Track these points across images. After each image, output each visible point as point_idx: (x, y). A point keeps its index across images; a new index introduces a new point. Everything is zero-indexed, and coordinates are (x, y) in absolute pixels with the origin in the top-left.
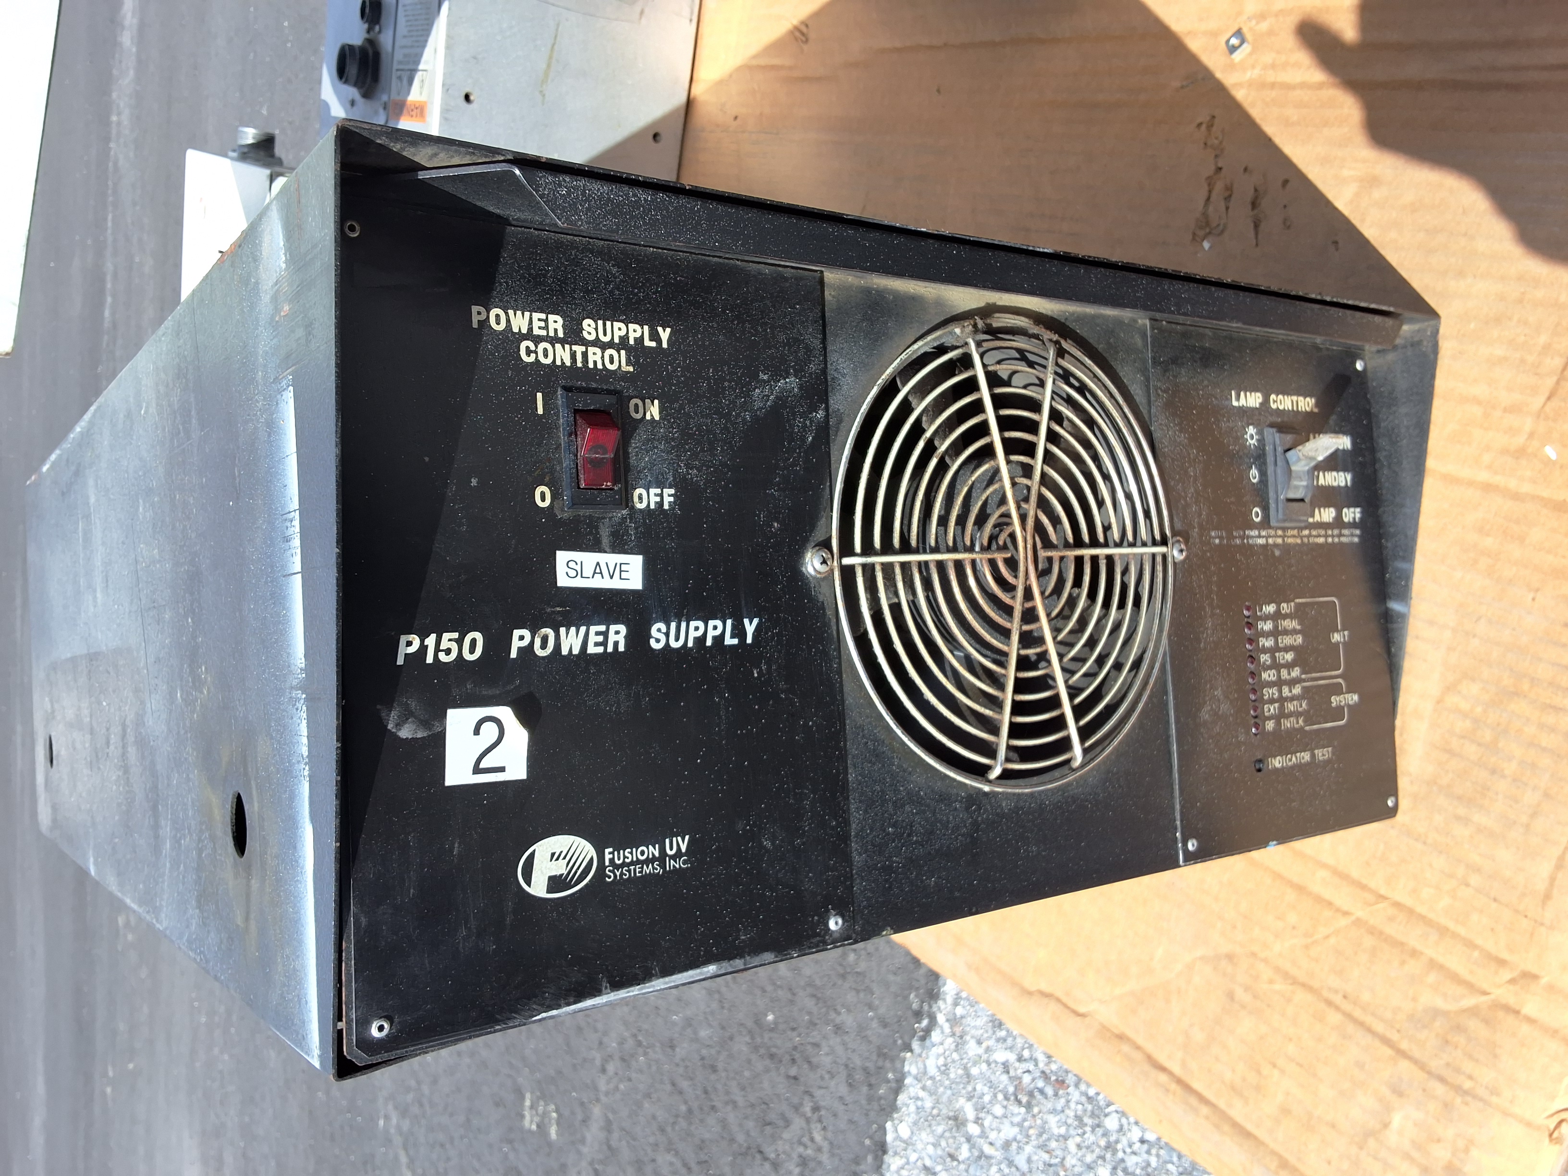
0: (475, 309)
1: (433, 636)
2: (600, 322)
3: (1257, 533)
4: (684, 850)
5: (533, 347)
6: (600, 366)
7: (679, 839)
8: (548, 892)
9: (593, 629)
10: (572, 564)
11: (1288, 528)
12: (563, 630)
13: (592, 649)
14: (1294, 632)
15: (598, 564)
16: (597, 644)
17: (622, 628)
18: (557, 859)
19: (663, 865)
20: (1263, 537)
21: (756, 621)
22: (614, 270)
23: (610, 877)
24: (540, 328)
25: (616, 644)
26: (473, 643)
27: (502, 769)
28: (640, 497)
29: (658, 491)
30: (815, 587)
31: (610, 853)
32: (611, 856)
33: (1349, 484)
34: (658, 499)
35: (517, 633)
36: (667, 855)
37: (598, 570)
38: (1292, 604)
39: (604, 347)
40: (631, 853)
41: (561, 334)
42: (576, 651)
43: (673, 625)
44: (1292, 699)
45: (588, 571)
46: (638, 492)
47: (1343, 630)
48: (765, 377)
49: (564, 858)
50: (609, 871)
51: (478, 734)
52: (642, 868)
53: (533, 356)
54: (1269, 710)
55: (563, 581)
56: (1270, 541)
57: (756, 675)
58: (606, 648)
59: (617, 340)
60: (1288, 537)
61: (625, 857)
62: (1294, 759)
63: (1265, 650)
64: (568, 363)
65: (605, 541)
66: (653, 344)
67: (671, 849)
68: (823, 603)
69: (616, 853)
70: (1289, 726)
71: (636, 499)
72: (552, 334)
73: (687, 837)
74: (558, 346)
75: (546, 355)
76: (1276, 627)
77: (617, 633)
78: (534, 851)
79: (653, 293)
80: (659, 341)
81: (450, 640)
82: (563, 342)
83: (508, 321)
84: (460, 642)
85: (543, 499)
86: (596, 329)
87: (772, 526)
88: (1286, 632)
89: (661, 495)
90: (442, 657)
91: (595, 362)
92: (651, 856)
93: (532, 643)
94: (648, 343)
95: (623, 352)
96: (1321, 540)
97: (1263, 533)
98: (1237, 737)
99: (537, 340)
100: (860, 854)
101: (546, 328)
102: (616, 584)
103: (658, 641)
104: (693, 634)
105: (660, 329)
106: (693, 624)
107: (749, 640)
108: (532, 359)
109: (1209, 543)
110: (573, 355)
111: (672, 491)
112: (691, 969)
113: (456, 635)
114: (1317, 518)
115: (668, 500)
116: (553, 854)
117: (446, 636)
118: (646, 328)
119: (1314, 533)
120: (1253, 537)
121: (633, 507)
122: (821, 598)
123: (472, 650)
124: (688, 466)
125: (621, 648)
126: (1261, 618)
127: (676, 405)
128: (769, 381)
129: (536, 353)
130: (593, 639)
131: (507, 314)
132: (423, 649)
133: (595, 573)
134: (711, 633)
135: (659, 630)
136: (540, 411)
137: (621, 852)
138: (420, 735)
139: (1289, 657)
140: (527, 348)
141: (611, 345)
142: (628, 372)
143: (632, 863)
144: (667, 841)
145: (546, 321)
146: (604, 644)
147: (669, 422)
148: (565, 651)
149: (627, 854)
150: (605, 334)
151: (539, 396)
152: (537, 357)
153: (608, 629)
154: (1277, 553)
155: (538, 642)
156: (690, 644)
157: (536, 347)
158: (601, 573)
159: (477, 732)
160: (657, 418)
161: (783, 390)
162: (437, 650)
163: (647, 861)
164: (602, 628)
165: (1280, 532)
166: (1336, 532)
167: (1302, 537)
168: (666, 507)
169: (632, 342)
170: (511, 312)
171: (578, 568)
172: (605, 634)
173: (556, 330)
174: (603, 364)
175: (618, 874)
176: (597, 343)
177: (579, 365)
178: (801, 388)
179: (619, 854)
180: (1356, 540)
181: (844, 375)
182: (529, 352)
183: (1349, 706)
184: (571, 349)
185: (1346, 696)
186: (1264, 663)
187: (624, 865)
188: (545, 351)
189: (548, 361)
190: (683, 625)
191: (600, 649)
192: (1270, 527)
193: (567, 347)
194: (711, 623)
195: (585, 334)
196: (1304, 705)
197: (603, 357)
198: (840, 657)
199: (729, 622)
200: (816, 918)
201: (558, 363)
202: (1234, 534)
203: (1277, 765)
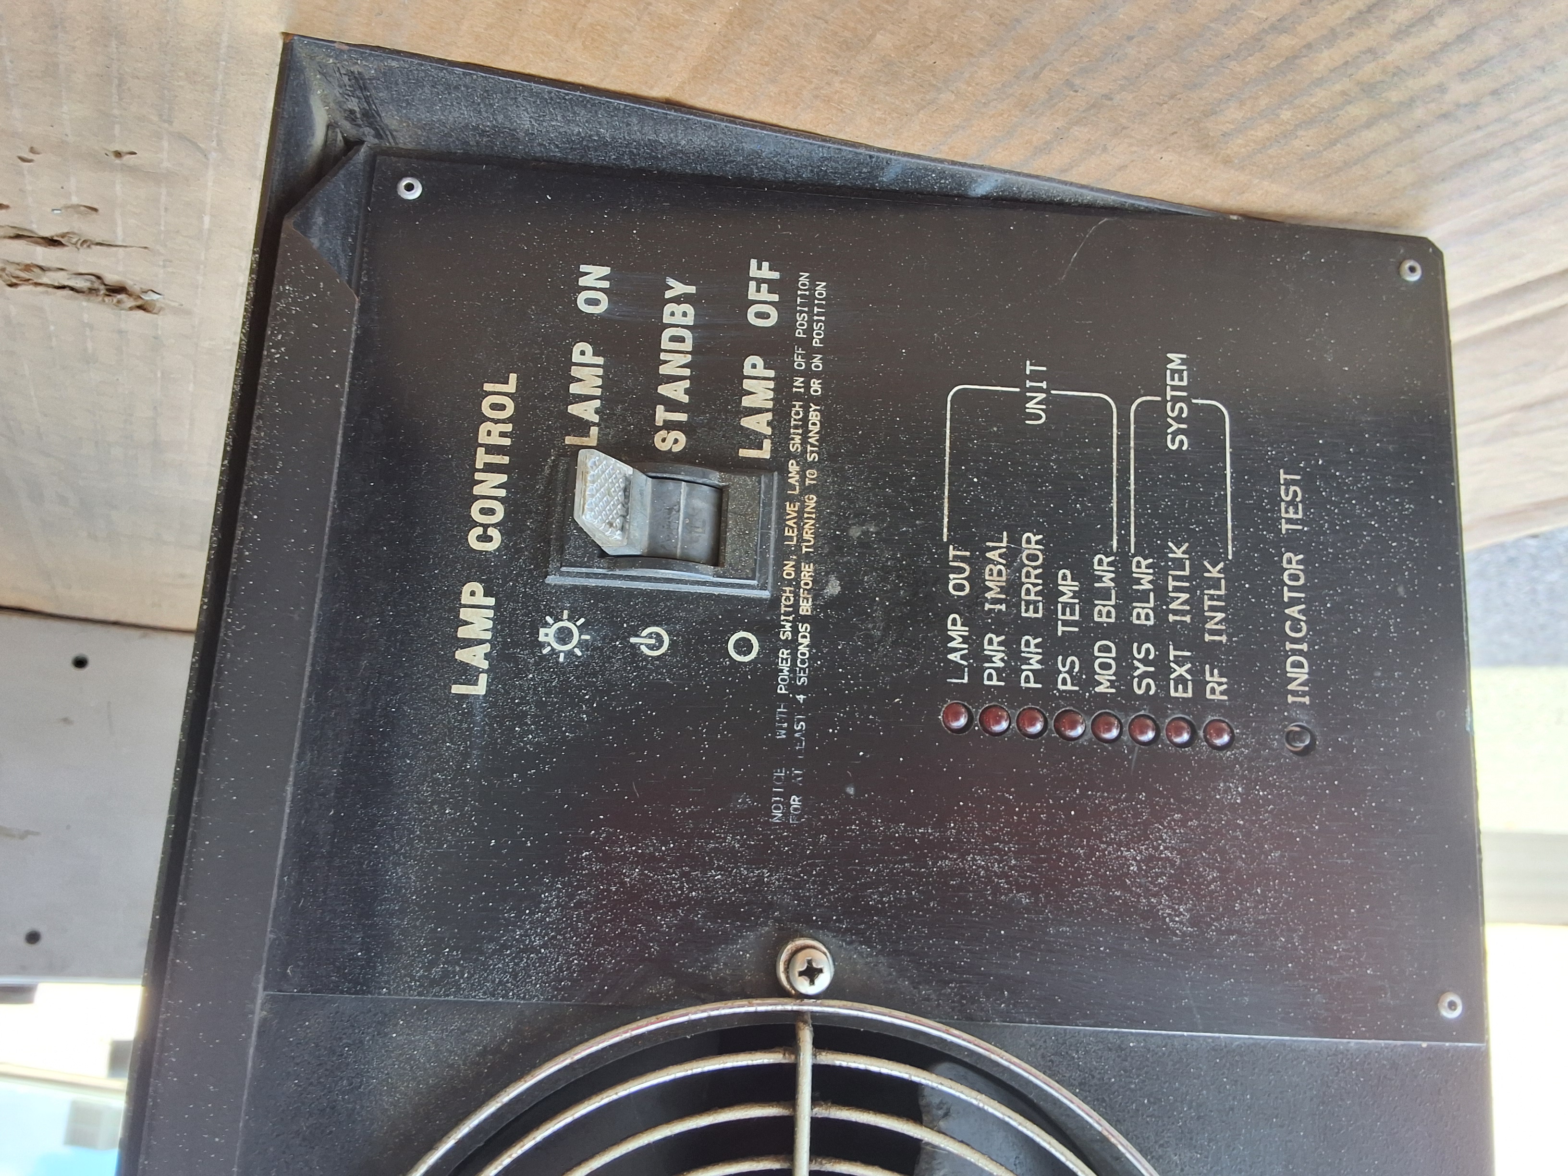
3: (784, 653)
11: (781, 538)
14: (1012, 556)
20: (795, 631)
33: (692, 289)
38: (952, 552)
44: (1161, 591)
47: (1018, 379)
54: (1181, 680)
56: (806, 608)
60: (800, 539)
62: (1293, 611)
63: (1047, 675)
70: (1220, 616)
76: (999, 624)
88: (1012, 588)
96: (814, 417)
97: (786, 634)
98: (1233, 807)
109: (797, 831)
114: (759, 424)
119: (795, 444)
120: (792, 670)
126: (977, 673)
139: (1068, 586)
154: (834, 588)
165: (789, 569)
166: (799, 362)
167: (806, 490)
180: (821, 288)
183: (1193, 390)
185: (1169, 393)
186: (1075, 681)
192: (775, 602)
196: (1179, 554)
202: (782, 735)
203: (1302, 675)
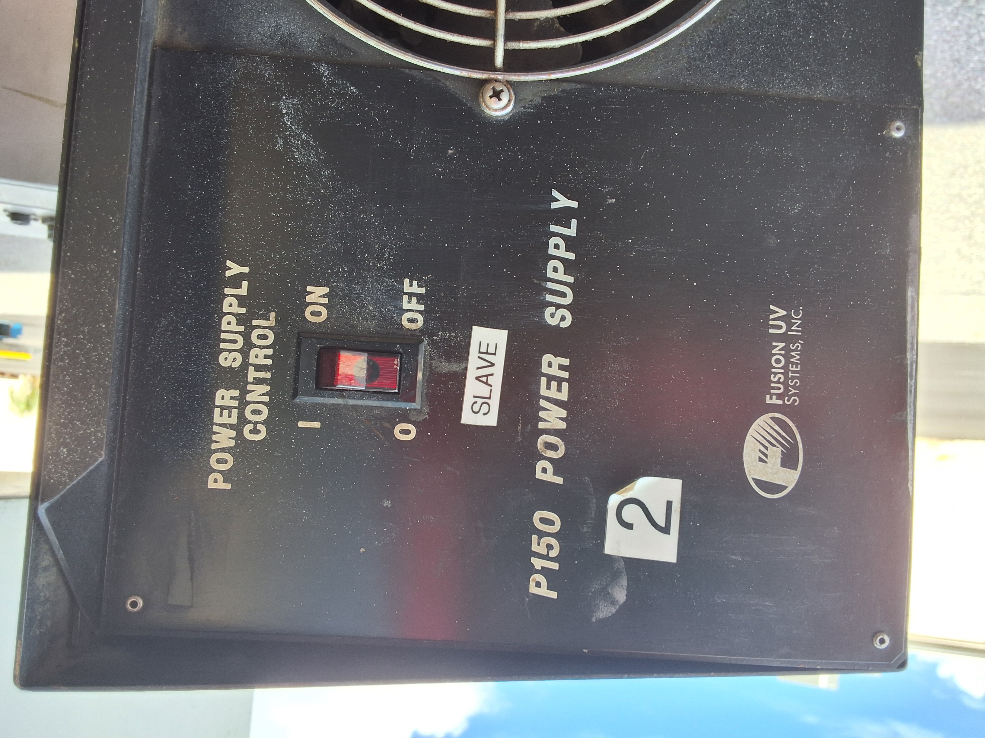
0: (211, 485)
1: (534, 560)
2: (223, 346)
4: (783, 313)
5: (250, 426)
6: (270, 352)
7: (771, 317)
8: (796, 469)
9: (543, 391)
10: (476, 408)
12: (541, 425)
13: (564, 396)
15: (477, 378)
16: (559, 390)
17: (547, 358)
18: (766, 456)
19: (795, 339)
21: (555, 193)
22: (164, 322)
23: (795, 401)
24: (230, 416)
25: (561, 367)
26: (544, 521)
27: (669, 504)
28: (412, 321)
29: (406, 298)
30: (525, 107)
31: (771, 398)
32: (774, 397)
34: (414, 300)
35: (539, 475)
36: (785, 333)
37: (484, 379)
39: (248, 345)
40: (776, 374)
41: (236, 393)
42: (563, 413)
43: (549, 298)
45: (484, 390)
46: (405, 323)
48: (281, 142)
49: (766, 448)
50: (788, 401)
51: (632, 525)
52: (793, 363)
53: (259, 427)
55: (492, 420)
57: (614, 200)
58: (564, 380)
59: (242, 328)
61: (778, 382)
64: (268, 388)
65: (455, 367)
66: (245, 284)
67: (780, 327)
68: (543, 98)
69: (772, 391)
71: (413, 326)
72: (236, 403)
73: (772, 307)
74: (249, 397)
75: (259, 412)
77: (550, 365)
78: (753, 479)
79: (188, 277)
80: (240, 277)
81: (539, 544)
82: (244, 392)
83: (223, 450)
84: (542, 534)
85: (407, 432)
86: (230, 351)
87: (451, 156)
89: (411, 295)
90: (554, 553)
91: (266, 357)
92: (783, 352)
93: (550, 460)
94: (243, 291)
95: (255, 322)
99: (243, 420)
100: (830, 84)
101: (230, 408)
102: (500, 360)
103: (563, 318)
104: (561, 276)
105: (228, 274)
106: (550, 274)
107: (574, 204)
108: (262, 428)
110: (259, 381)
111: (407, 281)
112: (905, 317)
113: (535, 537)
115: (416, 288)
116: (761, 460)
117: (535, 548)
118: (227, 291)
121: (421, 330)
122: (538, 100)
123: (551, 523)
124: (380, 258)
125: (566, 362)
127: (313, 264)
128: (285, 138)
129: (256, 423)
130: (553, 393)
131: (216, 451)
132: (544, 571)
133: (486, 383)
134: (562, 253)
135: (552, 316)
136: (317, 425)
137: (772, 385)
138: (625, 583)
140: (251, 432)
141: (246, 336)
142: (276, 318)
143: (785, 374)
144: (771, 331)
145: (222, 408)
146: (560, 380)
147: (331, 276)
148: (562, 425)
149: (776, 379)
150: (235, 342)
151: (301, 424)
152: (260, 423)
153: (545, 375)
155: (551, 454)
156: (570, 279)
157: (250, 422)
158: (487, 376)
159: (629, 526)
160: (326, 290)
161: (295, 120)
162: (546, 557)
163: (788, 357)
164: (544, 380)
168: (423, 291)
169: (243, 310)
170: (214, 446)
171: (480, 401)
172: (550, 378)
173: (232, 398)
174: (268, 347)
175: (794, 391)
176: (245, 351)
177: (268, 375)
178: (292, 94)
179: (774, 388)
181: (278, 27)
182: (255, 431)
184: (252, 383)
187: (785, 384)
188: (254, 412)
189: (265, 410)
190: (550, 285)
191: (565, 385)
193: (249, 387)
194: (552, 251)
195: (236, 365)
197: (259, 347)
198: (607, 85)
199: (553, 228)
200: (887, 154)
201: (266, 399)
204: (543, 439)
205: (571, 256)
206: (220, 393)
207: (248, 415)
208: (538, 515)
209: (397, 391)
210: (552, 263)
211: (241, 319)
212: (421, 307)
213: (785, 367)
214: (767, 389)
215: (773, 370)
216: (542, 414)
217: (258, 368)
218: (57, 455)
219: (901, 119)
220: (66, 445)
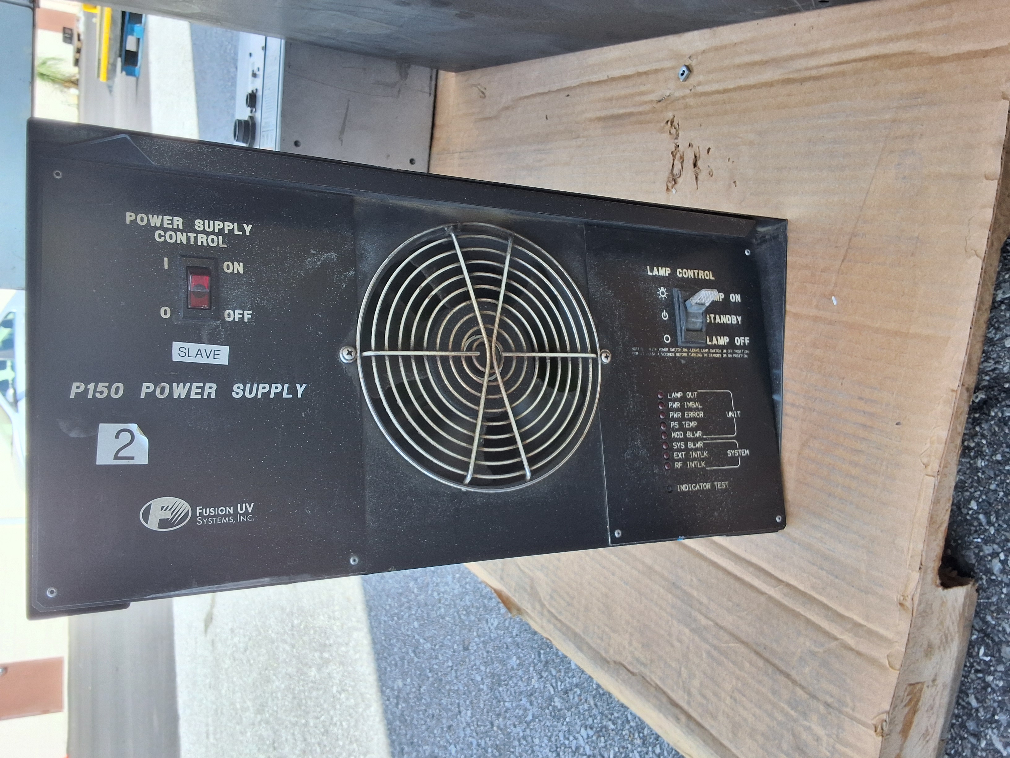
0: (128, 214)
1: (93, 384)
2: (206, 222)
3: (667, 349)
4: (250, 510)
6: (205, 244)
7: (247, 505)
8: (158, 528)
9: (195, 385)
10: (182, 349)
11: (692, 348)
12: (175, 385)
13: (193, 396)
14: (697, 409)
15: (199, 350)
16: (196, 393)
17: (214, 386)
18: (165, 510)
19: (235, 518)
20: (672, 352)
21: (304, 386)
22: (216, 194)
23: (200, 523)
24: (168, 224)
25: (209, 394)
26: (117, 389)
27: (132, 458)
28: (229, 315)
29: (241, 312)
30: (345, 368)
31: (200, 509)
32: (201, 511)
33: (740, 323)
34: (241, 316)
35: (145, 385)
36: (239, 513)
37: (199, 353)
38: (696, 393)
39: (208, 234)
40: (215, 510)
41: (181, 227)
42: (183, 396)
43: (248, 385)
44: (696, 450)
45: (193, 353)
46: (227, 311)
47: (736, 410)
48: (314, 252)
49: (170, 510)
50: (199, 519)
51: (118, 438)
52: (221, 519)
54: (678, 456)
55: (176, 357)
56: (678, 355)
57: (304, 416)
58: (202, 396)
59: (216, 231)
60: (692, 353)
61: (210, 512)
62: (698, 486)
63: (674, 419)
64: (185, 243)
65: (205, 337)
66: (241, 233)
67: (241, 510)
68: (351, 377)
69: (204, 510)
70: (693, 466)
71: (226, 315)
72: (175, 227)
73: (253, 504)
74: (179, 234)
75: (171, 238)
76: (682, 406)
77: (210, 388)
78: (151, 504)
79: (242, 206)
80: (244, 231)
81: (103, 387)
82: (182, 231)
83: (148, 220)
84: (109, 388)
85: (165, 314)
86: (204, 225)
87: (317, 333)
88: (690, 409)
89: (243, 314)
90: (98, 395)
91: (202, 242)
92: (227, 513)
93: (155, 390)
94: (236, 232)
95: (220, 237)
96: (718, 355)
97: (672, 350)
98: (653, 470)
99: (166, 230)
100: (374, 522)
101: (172, 224)
102: (211, 361)
103: (237, 393)
104: (261, 391)
105: (245, 225)
106: (261, 385)
107: (300, 396)
108: (162, 239)
109: (631, 354)
110: (188, 238)
111: (251, 312)
112: (253, 579)
113: (107, 384)
114: (714, 341)
115: (246, 318)
116: (163, 507)
117: (101, 384)
118: (236, 225)
119: (712, 351)
120: (664, 352)
121: (224, 320)
122: (350, 375)
123: (116, 393)
124: (261, 299)
125: (213, 396)
126: (671, 400)
127: (255, 266)
128: (317, 254)
129: (165, 237)
130: (194, 390)
131: (148, 217)
132: (86, 390)
133: (197, 354)
134: (273, 391)
135: (238, 388)
136: (166, 267)
137: (208, 509)
138: (82, 436)
139: (693, 424)
140: (160, 234)
141: (213, 233)
142: (224, 248)
143: (215, 516)
144: (239, 505)
145: (172, 220)
146: (202, 393)
147: (249, 274)
148: (176, 396)
149: (211, 511)
150: (209, 227)
151: (166, 259)
152: (165, 238)
153: (204, 385)
154: (683, 362)
155: (158, 390)
156: (259, 396)
157: (165, 234)
158: (201, 355)
159: (117, 436)
160: (241, 272)
161: (326, 259)
162: (95, 391)
163: (225, 516)
164: (201, 385)
165: (685, 350)
166: (729, 351)
167: (702, 353)
168: (246, 320)
169: (226, 232)
170: (150, 216)
171: (187, 352)
172: (203, 388)
173: (178, 225)
174: (208, 243)
175: (205, 521)
176: (204, 232)
177: (192, 243)
178: (338, 258)
179: (206, 510)
180: (746, 356)
181: (369, 253)
182: (160, 236)
183: (741, 457)
184: (187, 235)
185: (740, 451)
186: (673, 427)
187: (209, 516)
188: (171, 236)
189: (173, 241)
190: (255, 386)
191: (199, 396)
192: (678, 347)
193: (185, 234)
194: (274, 386)
195: (196, 227)
196: (705, 454)
197: (207, 239)
198: (361, 408)
199: (286, 386)
200: (341, 557)
201: (179, 242)
202: (650, 350)
203: (684, 489)
204: (167, 386)
205: (272, 396)
206: (181, 220)
207: (169, 233)
208: (121, 385)
209: (189, 307)
210: (267, 386)
211: (221, 231)
212: (237, 320)
213: (219, 515)
214: (205, 507)
215: (217, 509)
216: (181, 385)
217: (196, 238)
218: (154, 144)
219: (359, 562)
220: (159, 148)
